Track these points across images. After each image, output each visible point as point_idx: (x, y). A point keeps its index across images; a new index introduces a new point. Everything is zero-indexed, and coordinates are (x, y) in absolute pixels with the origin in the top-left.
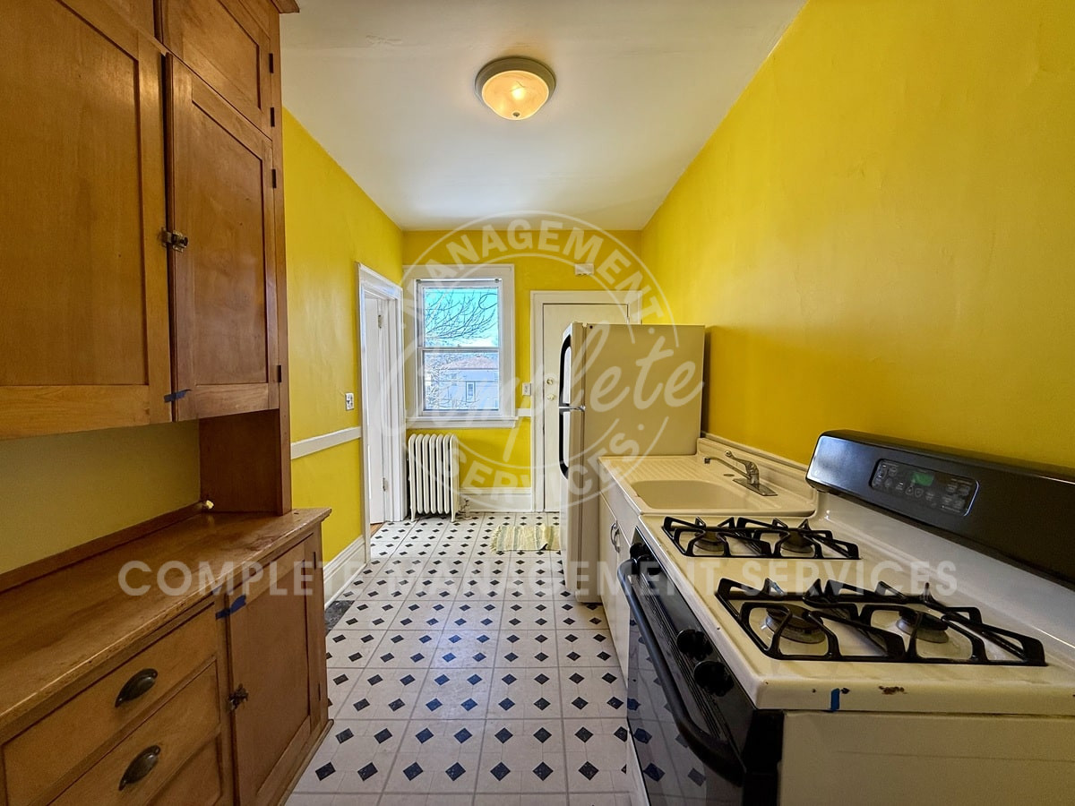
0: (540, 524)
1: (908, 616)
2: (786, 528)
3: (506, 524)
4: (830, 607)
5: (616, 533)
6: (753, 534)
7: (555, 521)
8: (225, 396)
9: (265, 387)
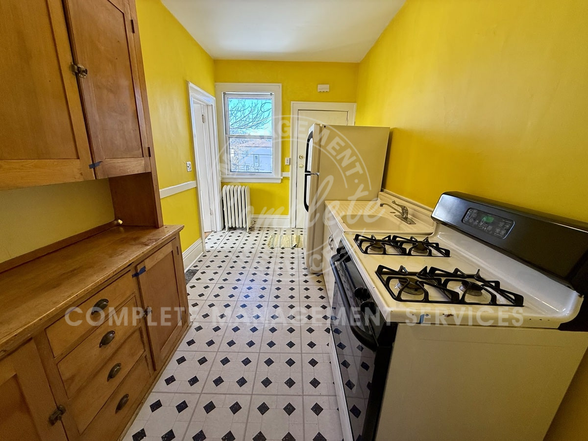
0: (293, 234)
1: (465, 284)
2: (416, 241)
3: (276, 234)
4: (430, 279)
5: (331, 241)
6: (399, 244)
7: (301, 233)
8: (121, 164)
9: (142, 160)
